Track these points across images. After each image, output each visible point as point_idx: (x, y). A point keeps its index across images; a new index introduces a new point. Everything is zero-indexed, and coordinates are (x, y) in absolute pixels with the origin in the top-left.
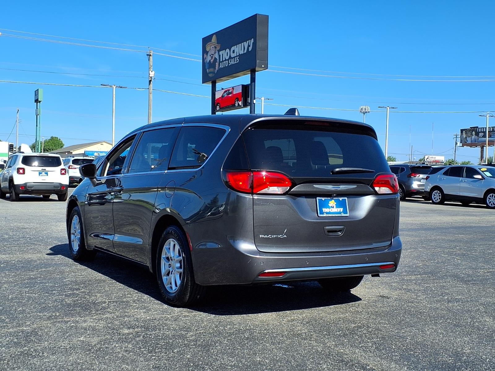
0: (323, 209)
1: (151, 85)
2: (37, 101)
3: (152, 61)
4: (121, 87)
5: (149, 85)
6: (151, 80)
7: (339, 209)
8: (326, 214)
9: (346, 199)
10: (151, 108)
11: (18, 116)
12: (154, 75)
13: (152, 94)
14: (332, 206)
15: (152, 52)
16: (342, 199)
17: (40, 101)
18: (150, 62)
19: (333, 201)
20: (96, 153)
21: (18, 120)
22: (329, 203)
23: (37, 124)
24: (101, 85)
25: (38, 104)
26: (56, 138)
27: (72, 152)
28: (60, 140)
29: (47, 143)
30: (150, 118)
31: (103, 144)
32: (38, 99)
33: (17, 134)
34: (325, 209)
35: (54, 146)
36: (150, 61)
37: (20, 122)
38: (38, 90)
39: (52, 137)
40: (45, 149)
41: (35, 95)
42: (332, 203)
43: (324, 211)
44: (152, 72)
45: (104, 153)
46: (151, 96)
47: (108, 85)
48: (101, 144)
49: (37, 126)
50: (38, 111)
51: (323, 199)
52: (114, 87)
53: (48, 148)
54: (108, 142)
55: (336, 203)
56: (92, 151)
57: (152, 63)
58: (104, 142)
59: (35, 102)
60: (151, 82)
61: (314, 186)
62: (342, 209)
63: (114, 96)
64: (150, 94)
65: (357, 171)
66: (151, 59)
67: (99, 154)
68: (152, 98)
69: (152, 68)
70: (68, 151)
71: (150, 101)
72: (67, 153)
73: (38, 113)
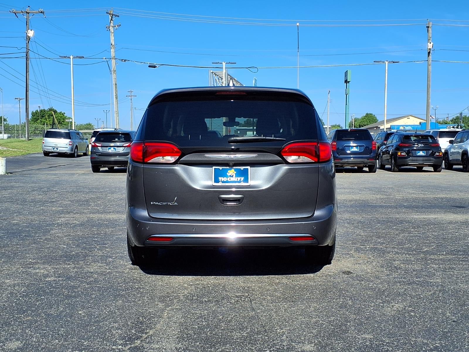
0: (219, 178)
1: (430, 57)
2: (346, 82)
3: (431, 32)
4: (394, 62)
5: (428, 57)
6: (430, 52)
7: (239, 179)
8: (222, 183)
9: (248, 169)
10: (430, 80)
11: (329, 97)
12: (432, 46)
13: (431, 66)
14: (231, 175)
15: (431, 23)
16: (244, 169)
17: (349, 82)
18: (429, 34)
19: (233, 170)
20: (401, 127)
21: (329, 100)
22: (228, 172)
23: (346, 103)
24: (374, 62)
25: (348, 84)
26: (370, 114)
27: (380, 127)
28: (374, 116)
29: (363, 120)
30: (429, 90)
31: (409, 118)
32: (347, 80)
33: (328, 113)
34: (222, 178)
35: (369, 122)
36: (429, 32)
37: (331, 102)
38: (347, 71)
39: (367, 114)
40: (361, 125)
41: (345, 76)
42: (232, 172)
43: (220, 180)
44: (430, 43)
45: (409, 127)
46: (430, 67)
47: (381, 61)
48: (408, 118)
49: (346, 104)
50: (347, 90)
51: (221, 168)
52: (387, 63)
53: (364, 124)
54: (413, 115)
55: (236, 172)
56: (398, 126)
57: (431, 34)
58: (410, 116)
59: (345, 83)
60: (430, 54)
61: (205, 155)
62: (242, 178)
63: (387, 71)
64: (429, 66)
65: (259, 140)
66: (430, 30)
67: (404, 128)
68: (431, 69)
69: (431, 39)
70: (376, 126)
71: (429, 73)
72: (375, 128)
73: (347, 92)
